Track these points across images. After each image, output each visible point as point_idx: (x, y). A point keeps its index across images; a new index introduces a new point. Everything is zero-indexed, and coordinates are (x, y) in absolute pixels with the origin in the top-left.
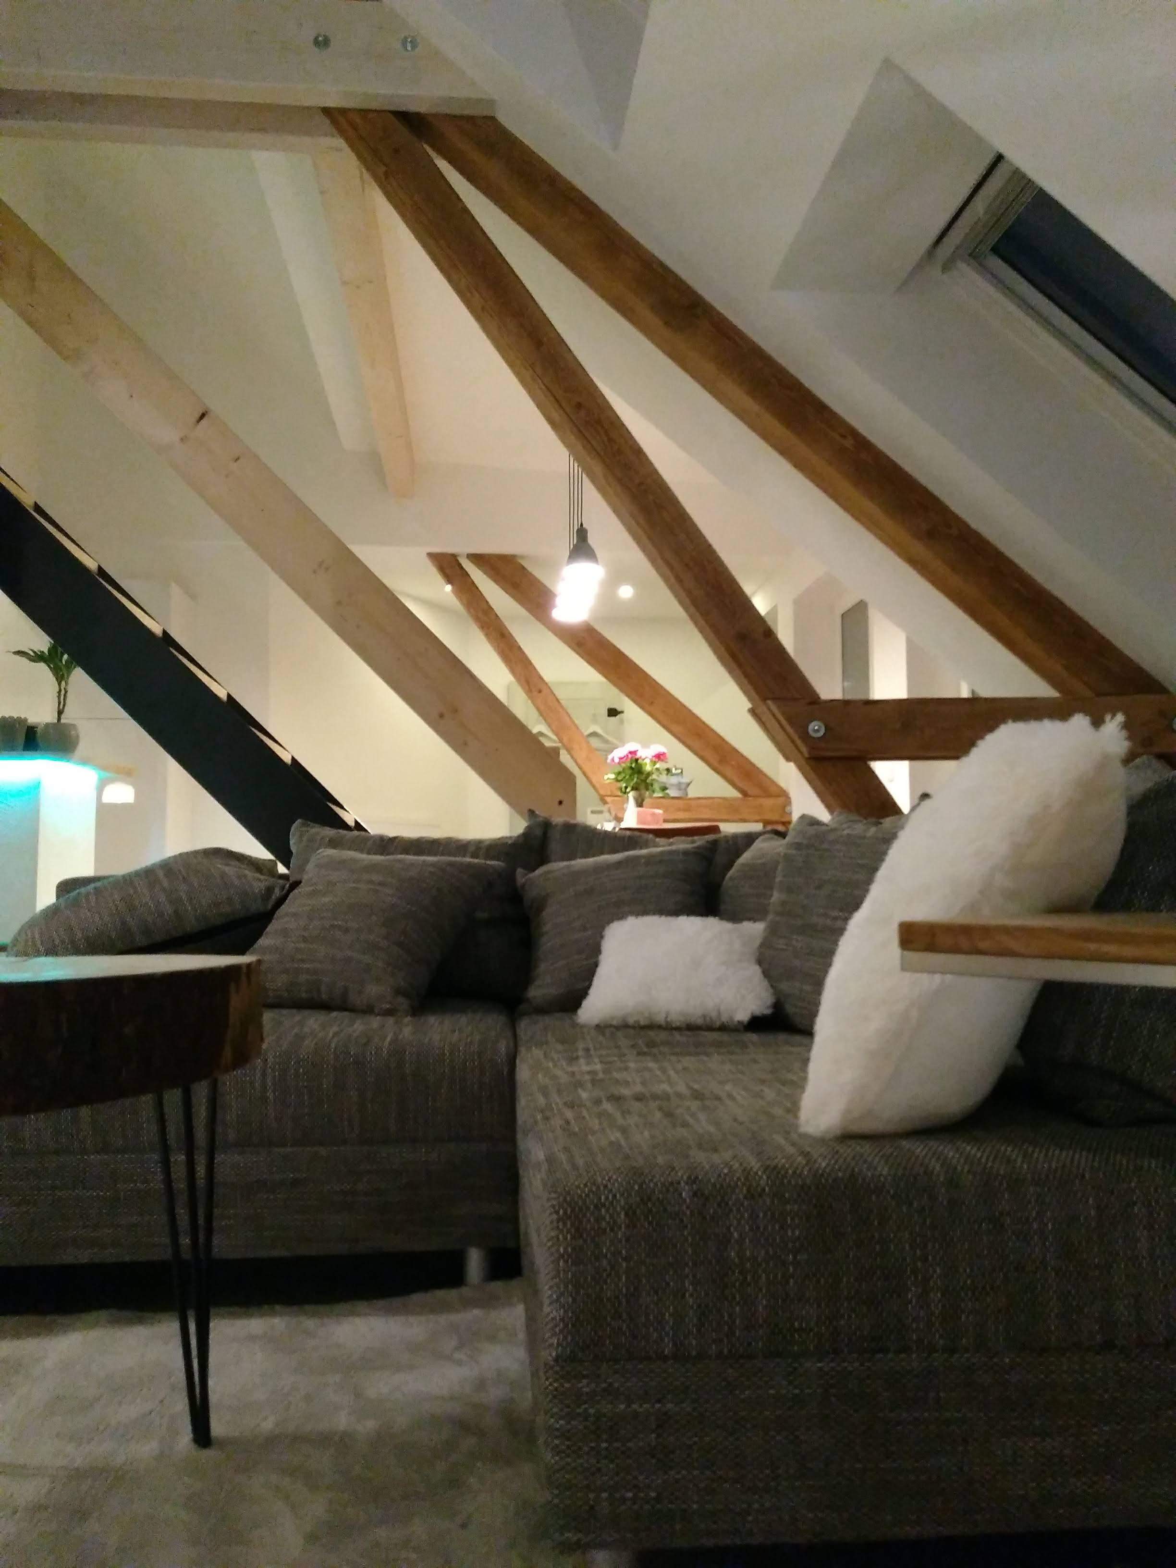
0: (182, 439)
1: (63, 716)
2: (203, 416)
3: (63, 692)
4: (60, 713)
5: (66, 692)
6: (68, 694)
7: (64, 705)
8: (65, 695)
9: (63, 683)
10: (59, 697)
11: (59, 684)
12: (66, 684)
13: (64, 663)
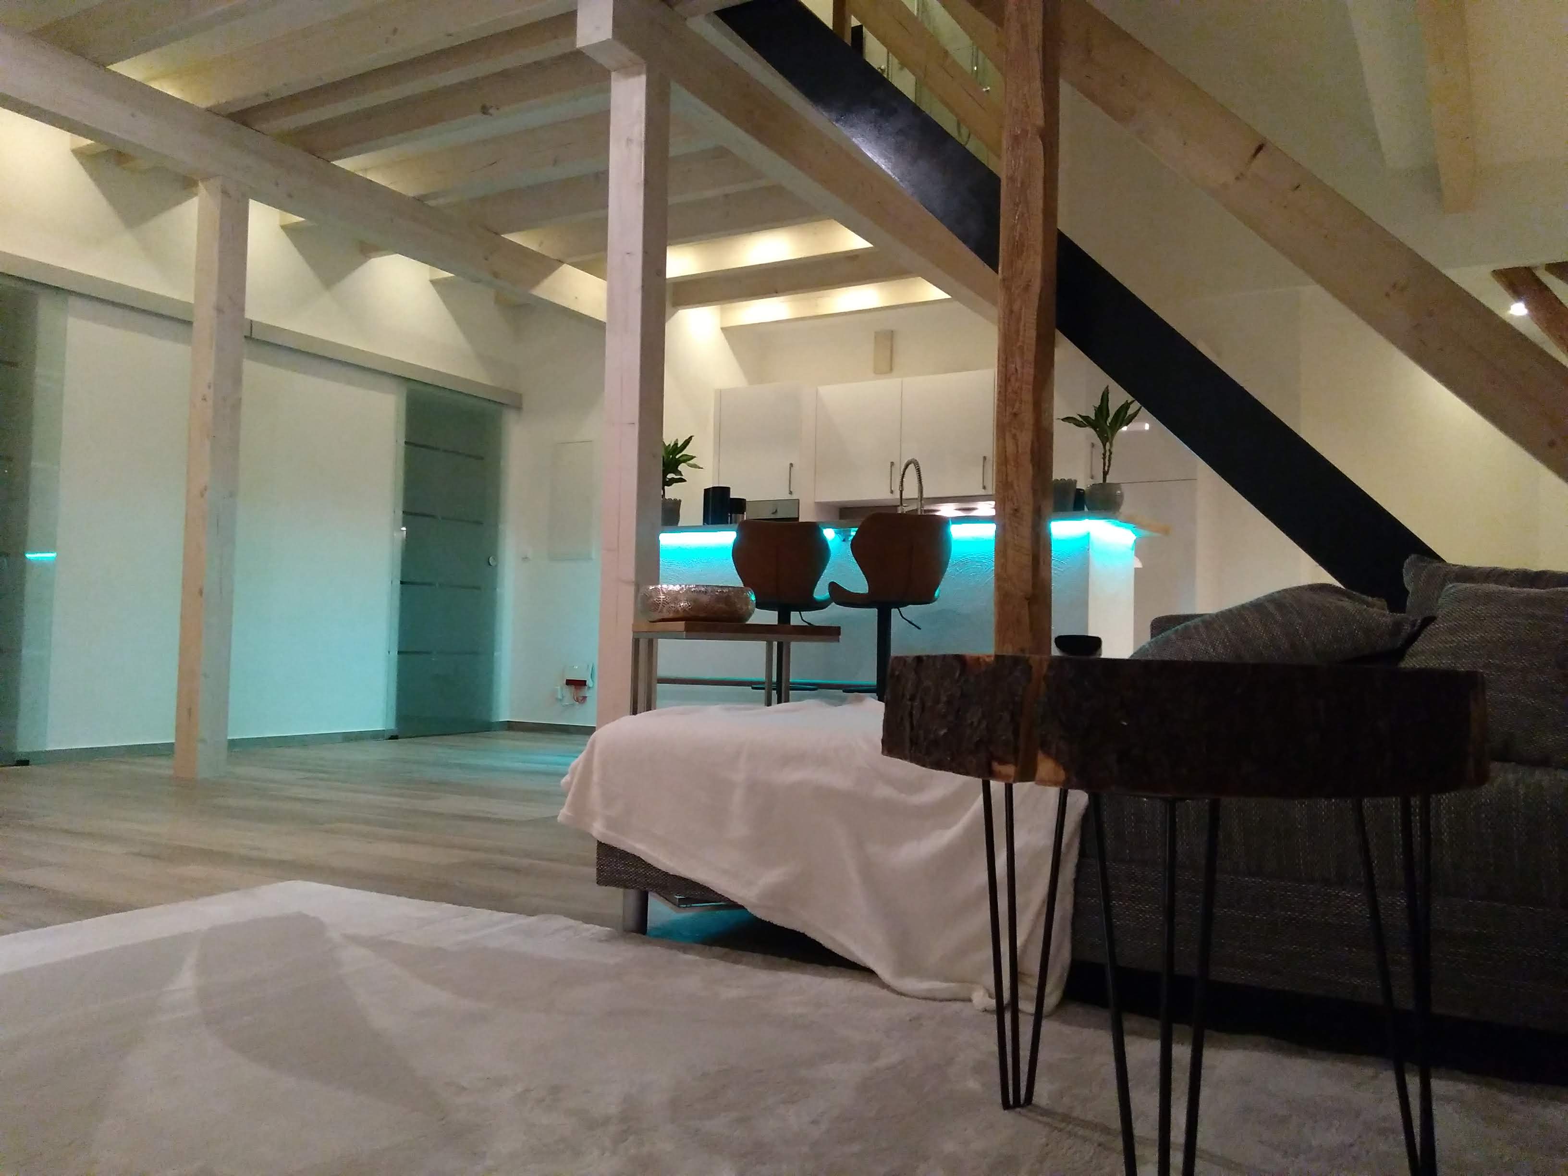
0: (1237, 178)
1: (1108, 477)
2: (1260, 148)
3: (1108, 454)
4: (1105, 474)
5: (1111, 453)
6: (1112, 456)
7: (1109, 467)
8: (1110, 456)
9: (1108, 444)
10: (1104, 458)
11: (1104, 446)
12: (1111, 445)
13: (1108, 425)
